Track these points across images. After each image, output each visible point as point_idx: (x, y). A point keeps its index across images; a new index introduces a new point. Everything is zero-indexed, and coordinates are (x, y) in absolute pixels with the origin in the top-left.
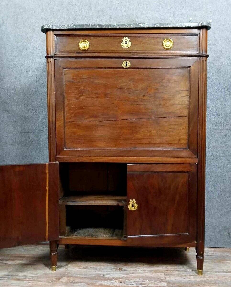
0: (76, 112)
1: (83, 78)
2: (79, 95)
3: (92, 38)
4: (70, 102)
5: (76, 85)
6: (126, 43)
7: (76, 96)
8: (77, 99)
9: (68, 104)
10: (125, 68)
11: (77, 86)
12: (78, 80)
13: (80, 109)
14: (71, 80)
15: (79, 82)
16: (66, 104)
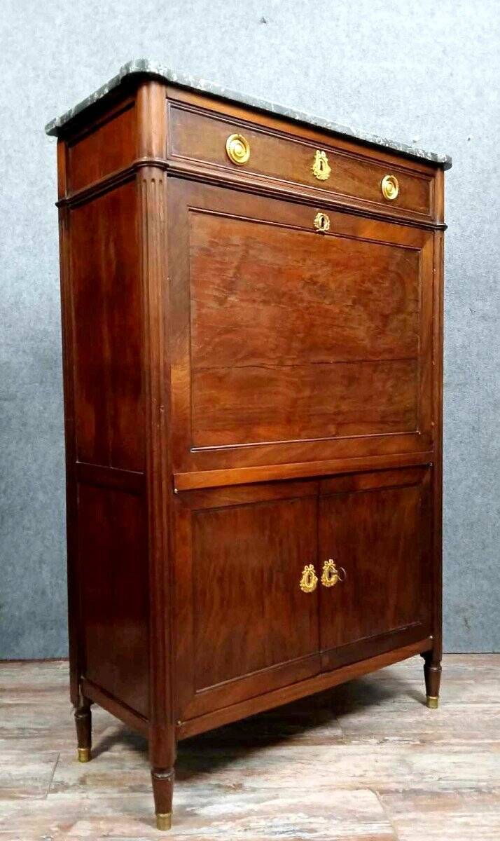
0: (217, 340)
1: (233, 245)
2: (223, 292)
3: (254, 135)
4: (204, 311)
5: (217, 262)
6: (321, 169)
7: (217, 294)
8: (222, 302)
9: (200, 316)
10: (320, 232)
11: (218, 265)
12: (222, 249)
13: (227, 331)
14: (206, 245)
15: (225, 254)
16: (194, 316)
